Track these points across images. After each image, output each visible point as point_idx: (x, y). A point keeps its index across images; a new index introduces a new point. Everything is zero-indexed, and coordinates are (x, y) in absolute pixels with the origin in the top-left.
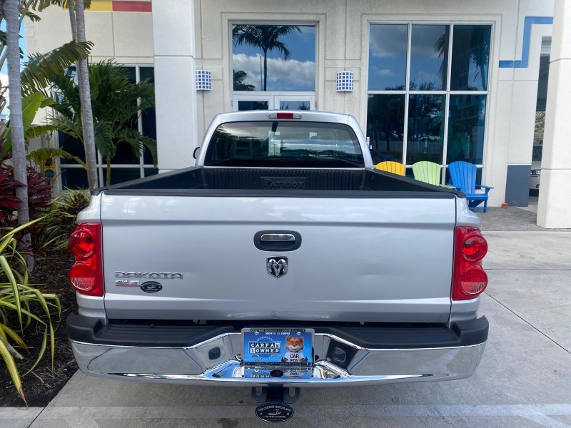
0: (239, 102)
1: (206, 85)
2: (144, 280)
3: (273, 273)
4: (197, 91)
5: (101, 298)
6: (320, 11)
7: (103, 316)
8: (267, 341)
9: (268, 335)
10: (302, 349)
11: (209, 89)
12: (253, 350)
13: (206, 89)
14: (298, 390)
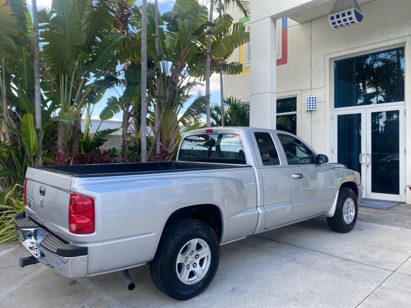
0: (339, 117)
1: (314, 107)
4: (307, 111)
6: (406, 34)
11: (314, 109)
13: (311, 109)
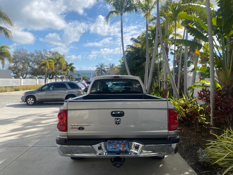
2: (79, 126)
3: (116, 123)
5: (66, 132)
7: (66, 137)
8: (115, 144)
9: (115, 143)
10: (125, 147)
12: (111, 147)
14: (124, 158)
